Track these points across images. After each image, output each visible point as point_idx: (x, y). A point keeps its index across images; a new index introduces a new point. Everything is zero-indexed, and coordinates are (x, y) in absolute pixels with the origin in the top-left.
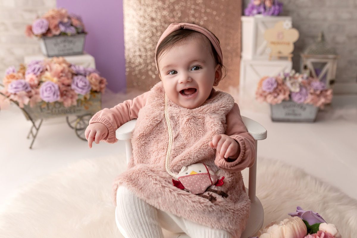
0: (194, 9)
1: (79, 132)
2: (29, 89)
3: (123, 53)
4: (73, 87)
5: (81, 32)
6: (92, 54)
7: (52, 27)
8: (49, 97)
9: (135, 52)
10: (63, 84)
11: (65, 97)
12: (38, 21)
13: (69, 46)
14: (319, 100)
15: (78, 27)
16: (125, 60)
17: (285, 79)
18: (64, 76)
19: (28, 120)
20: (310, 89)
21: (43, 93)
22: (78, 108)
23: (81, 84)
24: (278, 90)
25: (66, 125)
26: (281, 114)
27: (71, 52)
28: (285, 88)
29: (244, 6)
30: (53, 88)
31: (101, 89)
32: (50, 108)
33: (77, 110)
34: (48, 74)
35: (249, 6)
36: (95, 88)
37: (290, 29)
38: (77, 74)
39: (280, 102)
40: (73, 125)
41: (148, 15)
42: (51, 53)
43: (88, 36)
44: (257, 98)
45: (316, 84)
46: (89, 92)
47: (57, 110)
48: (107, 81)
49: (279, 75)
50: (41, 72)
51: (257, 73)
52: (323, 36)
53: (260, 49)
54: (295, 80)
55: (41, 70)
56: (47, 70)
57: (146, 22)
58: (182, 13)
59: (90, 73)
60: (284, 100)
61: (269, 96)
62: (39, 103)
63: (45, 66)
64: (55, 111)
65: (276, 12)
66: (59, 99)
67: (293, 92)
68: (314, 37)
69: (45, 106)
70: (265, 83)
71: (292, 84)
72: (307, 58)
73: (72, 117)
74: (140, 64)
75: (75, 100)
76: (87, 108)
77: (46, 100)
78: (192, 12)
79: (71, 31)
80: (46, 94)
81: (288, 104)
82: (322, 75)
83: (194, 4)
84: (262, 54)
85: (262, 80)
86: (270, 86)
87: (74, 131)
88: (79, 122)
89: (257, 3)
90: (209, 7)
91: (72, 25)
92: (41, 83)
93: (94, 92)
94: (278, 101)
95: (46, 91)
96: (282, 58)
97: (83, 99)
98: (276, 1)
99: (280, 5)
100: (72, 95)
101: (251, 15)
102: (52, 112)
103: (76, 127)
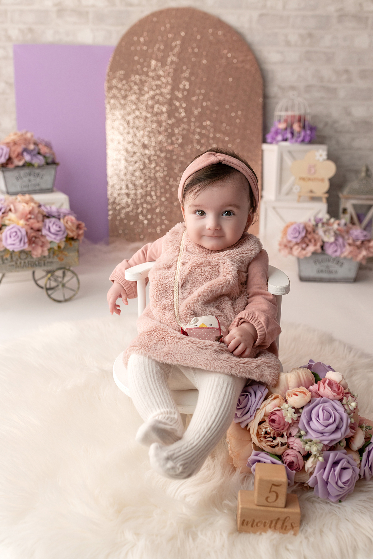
0: (200, 134)
1: (50, 292)
3: (106, 190)
4: (44, 232)
5: (51, 163)
6: (65, 191)
7: (14, 156)
8: (14, 244)
9: (121, 189)
10: (32, 228)
11: (34, 245)
13: (35, 180)
14: (360, 253)
15: (48, 155)
16: (108, 199)
17: (317, 225)
18: (33, 219)
20: (348, 239)
21: (6, 239)
22: (50, 260)
23: (54, 229)
24: (306, 240)
25: (33, 283)
26: (311, 271)
27: (37, 188)
28: (316, 237)
29: (265, 129)
30: (19, 233)
31: (78, 235)
32: (14, 259)
33: (48, 262)
34: (12, 216)
35: (273, 130)
36: (71, 235)
37: (324, 160)
38: (49, 216)
39: (309, 255)
40: (41, 283)
41: (139, 141)
42: (12, 190)
43: (59, 168)
44: (280, 250)
45: (357, 232)
46: (64, 239)
47: (23, 262)
48: (86, 226)
49: (310, 220)
50: (3, 213)
51: (282, 218)
52: (367, 170)
53: (285, 188)
54: (330, 227)
55: (3, 210)
56: (10, 210)
57: (135, 149)
58: (183, 138)
59: (65, 215)
60: (314, 253)
61: (296, 247)
62: (1, 252)
63: (8, 205)
64: (21, 263)
65: (308, 139)
66: (26, 247)
67: (327, 242)
68: (357, 172)
69: (8, 256)
70: (290, 230)
71: (325, 232)
72: (347, 198)
73: (40, 273)
74: (128, 205)
75: (46, 249)
76: (61, 260)
77: (10, 248)
78: (197, 137)
79: (39, 161)
80: (10, 241)
81: (320, 258)
82: (365, 222)
83: (199, 127)
84: (289, 193)
85: (288, 227)
86: (297, 235)
87: (44, 291)
88: (49, 279)
89: (282, 126)
90: (220, 131)
91: (39, 153)
92: (3, 227)
93: (70, 239)
94: (306, 254)
95: (10, 237)
96: (314, 199)
97: (56, 248)
98: (307, 124)
99: (313, 129)
100: (43, 242)
101: (274, 142)
102: (16, 263)
103: (46, 285)
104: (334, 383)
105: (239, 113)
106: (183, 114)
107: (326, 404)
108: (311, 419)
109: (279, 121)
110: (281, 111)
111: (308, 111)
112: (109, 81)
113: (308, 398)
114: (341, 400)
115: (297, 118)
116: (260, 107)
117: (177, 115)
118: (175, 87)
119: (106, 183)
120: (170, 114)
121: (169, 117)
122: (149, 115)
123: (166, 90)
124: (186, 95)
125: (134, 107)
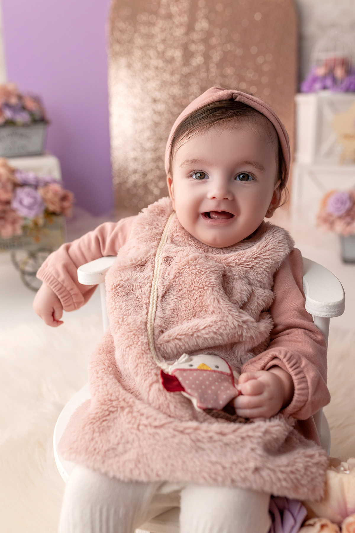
4: (15, 205)
5: (40, 120)
11: (2, 222)
13: (20, 142)
15: (35, 112)
18: (1, 188)
22: (26, 240)
24: (352, 213)
27: (22, 151)
29: (300, 77)
31: (63, 209)
33: (25, 243)
35: (309, 78)
36: (52, 208)
38: (22, 185)
43: (51, 128)
44: (317, 226)
46: (42, 214)
48: (75, 197)
51: (320, 185)
53: (325, 147)
59: (46, 184)
61: (339, 221)
65: (353, 86)
70: (331, 201)
75: (18, 227)
76: (37, 240)
79: (22, 118)
83: (220, 76)
84: (330, 153)
85: (328, 196)
86: (340, 206)
89: (321, 71)
90: (244, 80)
91: (24, 109)
93: (49, 214)
94: (352, 230)
97: (32, 225)
98: (351, 67)
100: (14, 218)
101: (312, 91)
105: (269, 57)
106: (200, 61)
109: (318, 66)
110: (321, 52)
112: (113, 21)
115: (340, 62)
117: (193, 62)
118: (190, 28)
121: (184, 64)
122: (161, 64)
123: (179, 32)
124: (203, 38)
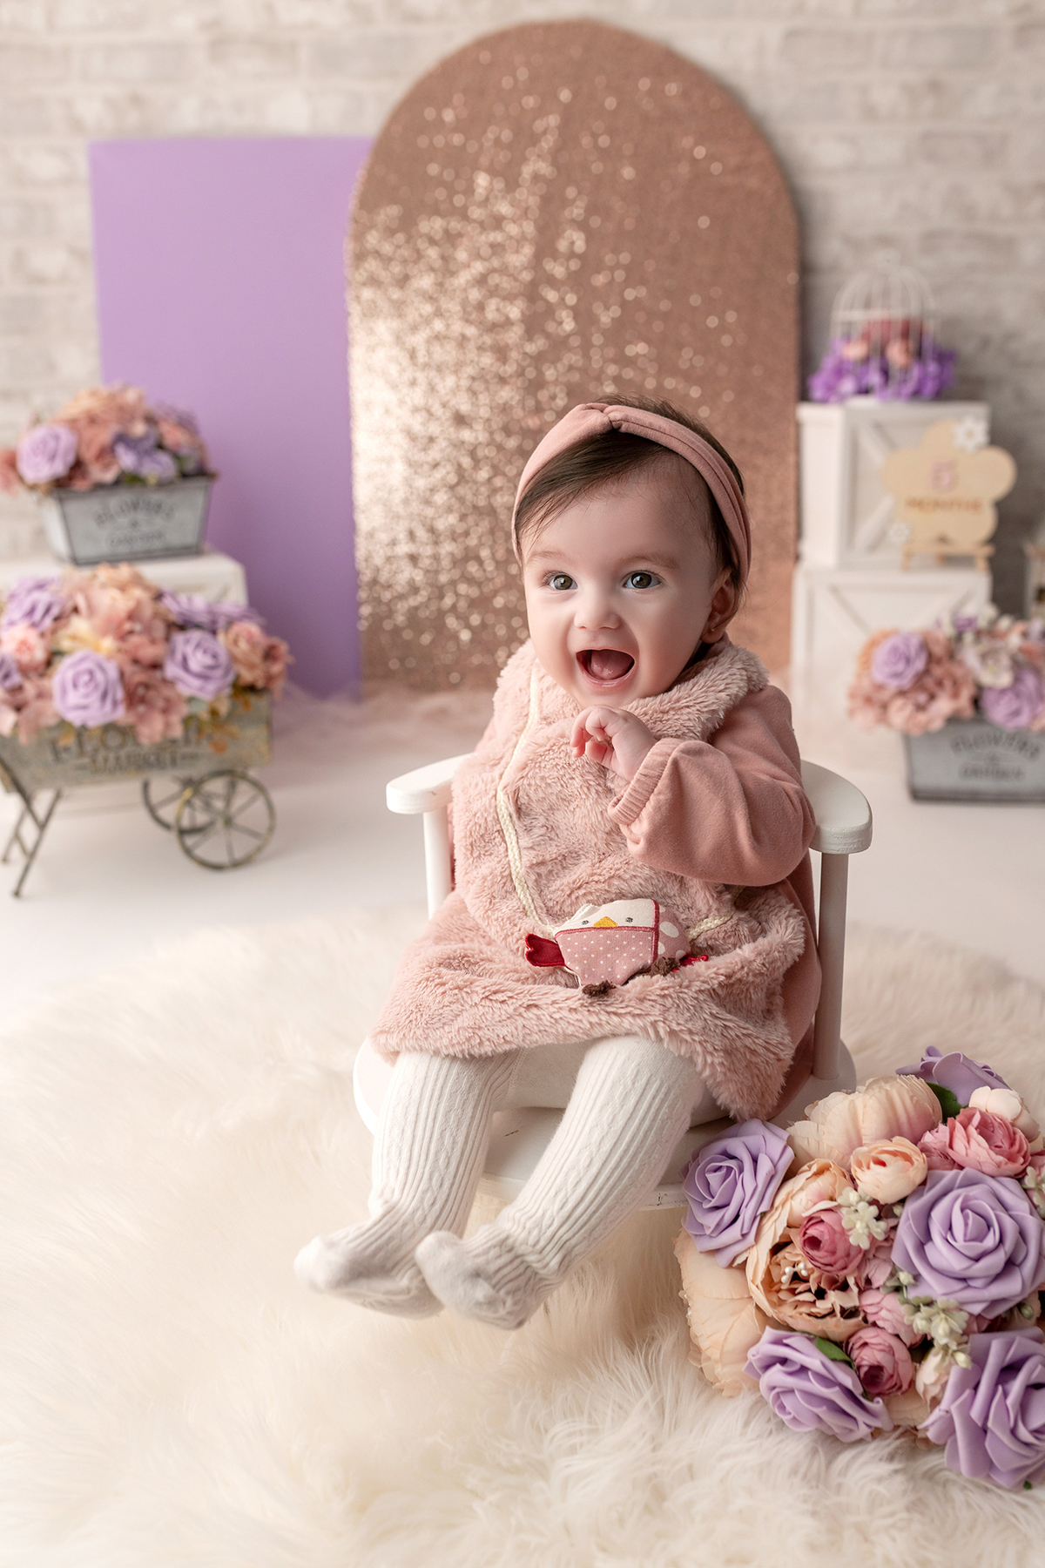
0: (617, 380)
1: (190, 841)
2: (16, 679)
3: (350, 546)
4: (172, 670)
5: (195, 472)
6: (233, 551)
7: (89, 455)
8: (84, 707)
9: (393, 543)
10: (136, 661)
11: (141, 709)
12: (40, 432)
13: (150, 524)
15: (184, 451)
16: (357, 574)
17: (959, 638)
18: (140, 633)
19: (8, 791)
21: (64, 692)
22: (189, 750)
23: (198, 661)
24: (929, 682)
25: (142, 814)
26: (944, 770)
27: (157, 544)
28: (958, 672)
29: (806, 363)
30: (99, 676)
31: (270, 678)
32: (89, 748)
33: (184, 757)
34: (79, 625)
35: (827, 364)
36: (248, 676)
37: (979, 448)
38: (183, 625)
39: (937, 724)
40: (167, 813)
41: (444, 405)
42: (86, 551)
43: (218, 487)
44: (851, 713)
46: (228, 691)
47: (112, 756)
48: (292, 651)
49: (938, 624)
50: (57, 619)
51: (857, 619)
53: (867, 529)
54: (999, 644)
55: (55, 611)
56: (76, 610)
57: (434, 429)
59: (230, 622)
60: (953, 720)
61: (899, 702)
62: (50, 729)
63: (71, 597)
64: (106, 760)
65: (930, 387)
66: (121, 715)
67: (990, 689)
69: (69, 741)
70: (881, 653)
71: (984, 657)
73: (164, 786)
74: (414, 589)
75: (176, 719)
76: (220, 748)
77: (75, 718)
78: (610, 389)
79: (158, 467)
80: (74, 698)
81: (971, 732)
83: (615, 361)
84: (876, 545)
85: (873, 644)
86: (900, 667)
87: (172, 837)
88: (188, 803)
89: (855, 351)
90: (675, 372)
91: (160, 446)
92: (57, 659)
93: (244, 690)
94: (930, 721)
95: (75, 686)
96: (952, 561)
97: (204, 715)
98: (927, 343)
99: (945, 357)
100: (168, 700)
101: (833, 399)
102: (94, 761)
103: (178, 819)
104: (996, 1124)
105: (731, 317)
106: (569, 325)
107: (974, 1191)
108: (927, 1236)
109: (848, 338)
110: (851, 307)
111: (932, 304)
112: (359, 237)
113: (916, 1173)
114: (1019, 1177)
115: (898, 328)
116: (791, 298)
117: (551, 327)
118: (545, 249)
119: (352, 527)
120: (533, 325)
121: (529, 334)
122: (471, 331)
123: (519, 258)
124: (575, 272)
125: (428, 309)
